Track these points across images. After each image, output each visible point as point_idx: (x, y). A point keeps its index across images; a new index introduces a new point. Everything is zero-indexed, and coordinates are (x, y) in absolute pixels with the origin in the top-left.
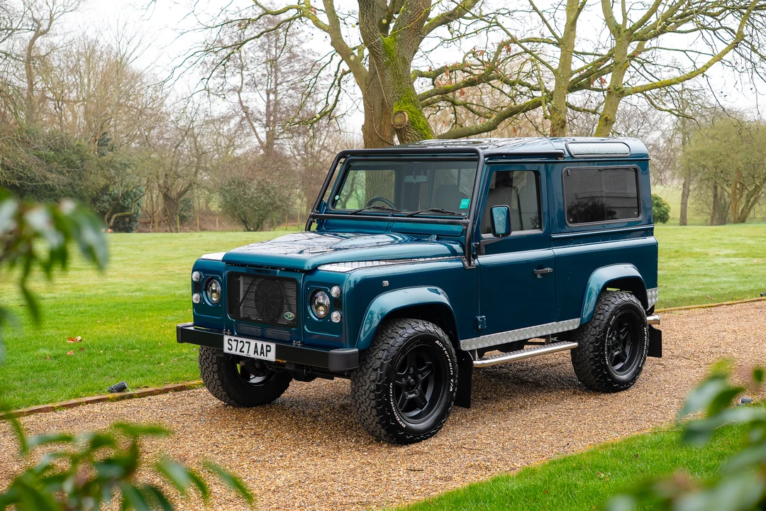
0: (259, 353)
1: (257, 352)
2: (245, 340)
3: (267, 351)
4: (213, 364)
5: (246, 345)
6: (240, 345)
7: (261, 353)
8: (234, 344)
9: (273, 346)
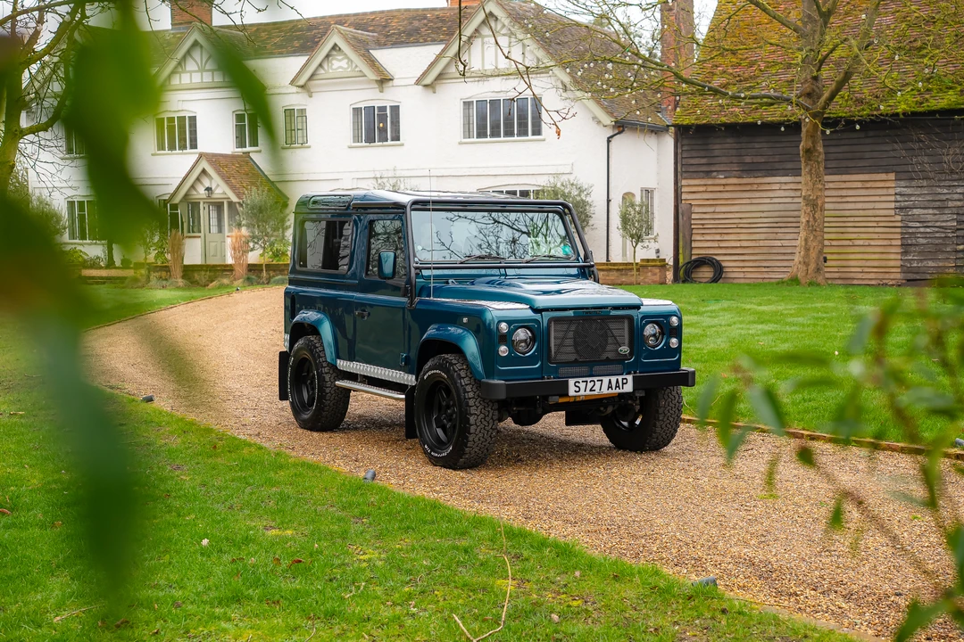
0: (614, 387)
1: (611, 387)
2: (595, 379)
3: (623, 384)
4: (494, 421)
5: (598, 384)
6: (590, 385)
7: (616, 387)
8: (582, 386)
9: (630, 378)
